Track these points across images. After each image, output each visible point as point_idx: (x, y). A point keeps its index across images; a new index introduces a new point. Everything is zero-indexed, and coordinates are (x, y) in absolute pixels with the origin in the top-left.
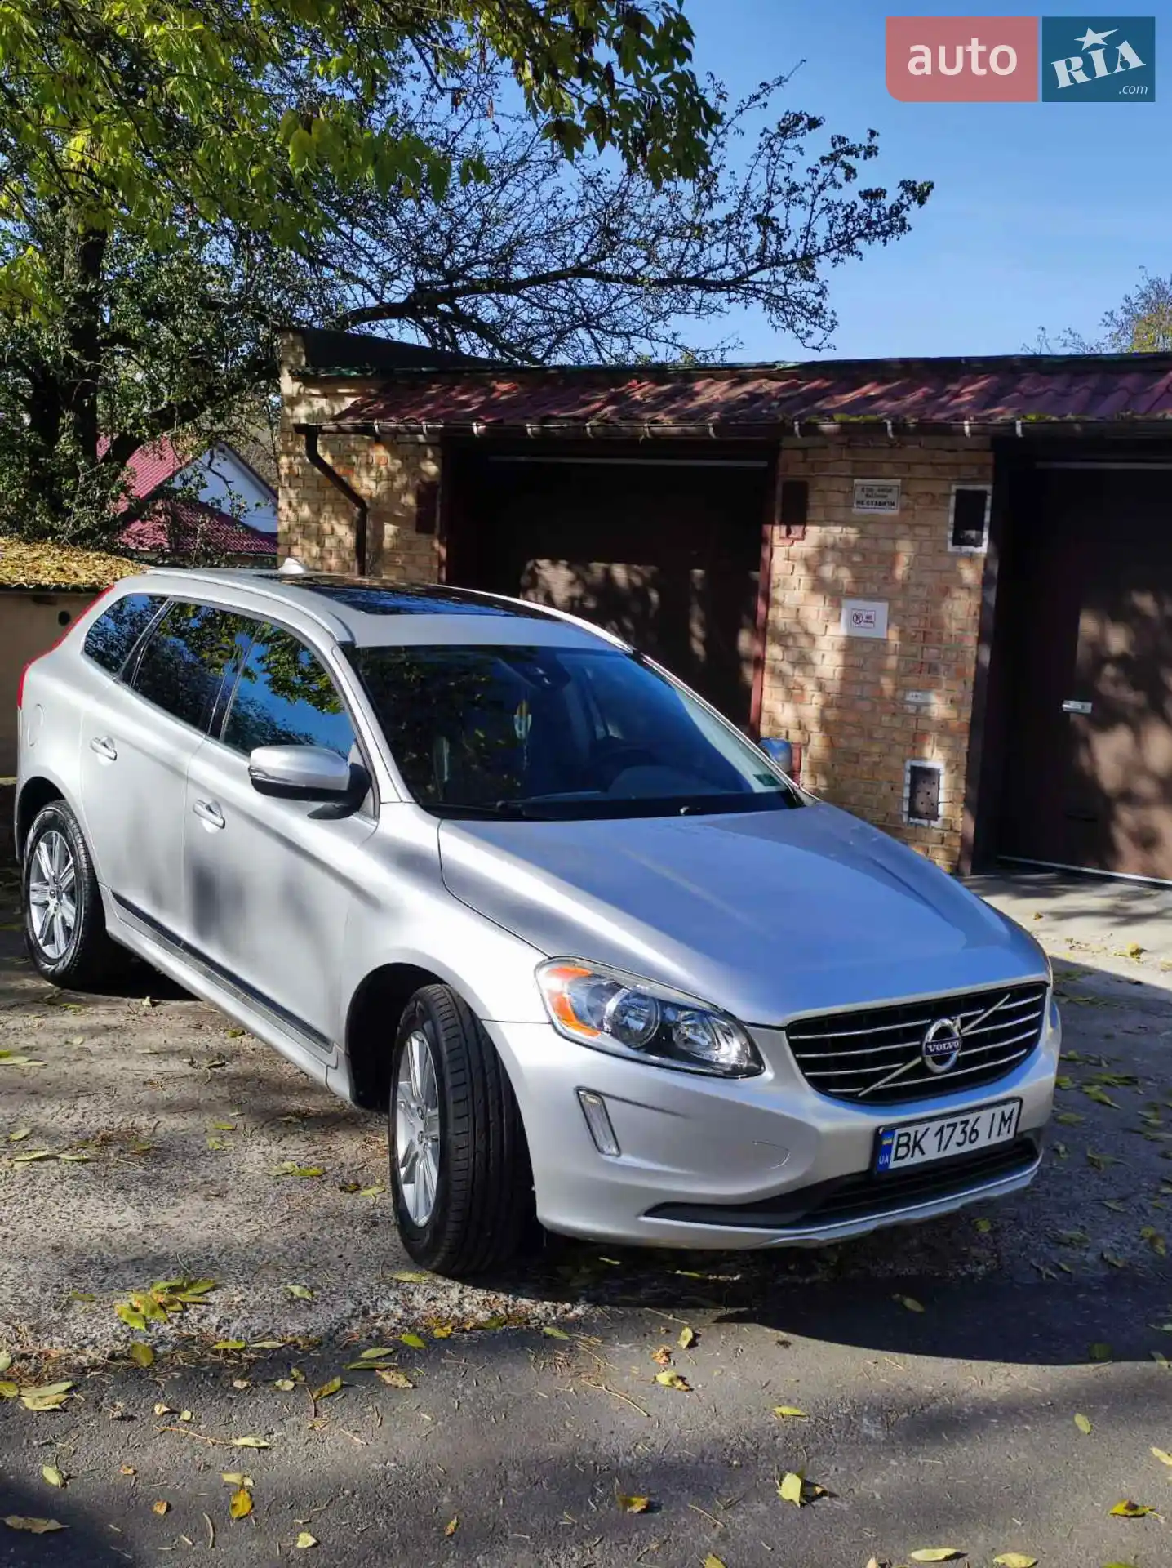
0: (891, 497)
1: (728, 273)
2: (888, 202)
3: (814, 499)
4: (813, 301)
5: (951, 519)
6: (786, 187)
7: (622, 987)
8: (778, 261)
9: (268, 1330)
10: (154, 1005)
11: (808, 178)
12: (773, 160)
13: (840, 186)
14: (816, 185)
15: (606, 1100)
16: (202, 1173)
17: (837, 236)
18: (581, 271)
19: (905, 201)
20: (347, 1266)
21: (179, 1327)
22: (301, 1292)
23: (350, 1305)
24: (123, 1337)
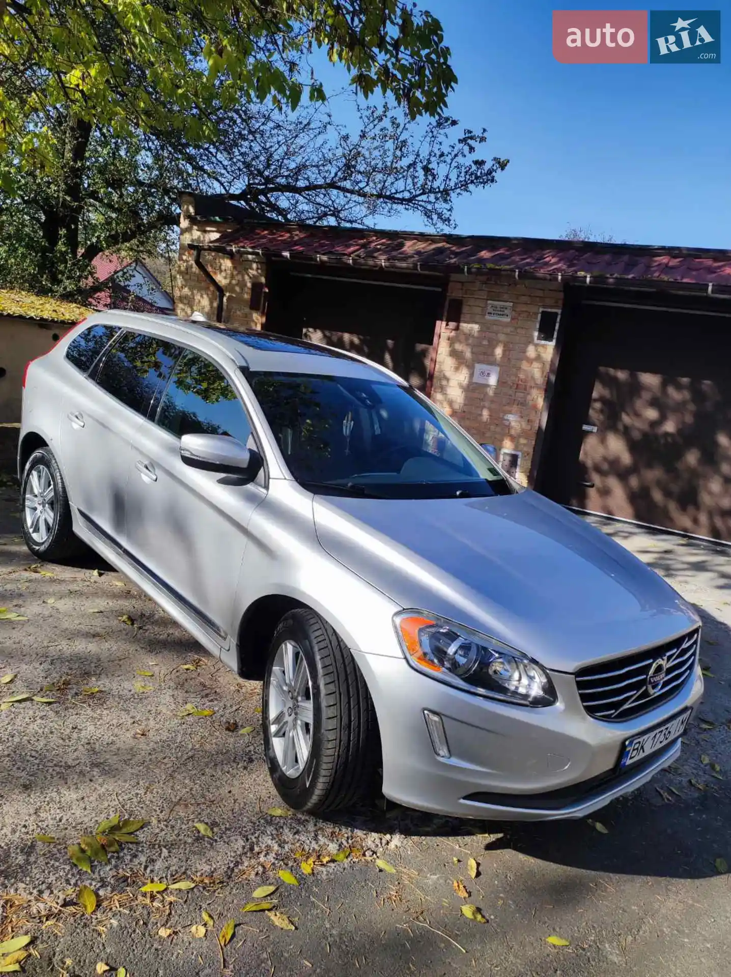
0: (506, 312)
1: (407, 195)
2: (487, 167)
3: (465, 309)
4: (446, 214)
5: (538, 326)
6: (438, 153)
7: (459, 636)
8: (432, 191)
9: (183, 869)
10: (100, 575)
11: (450, 150)
12: (433, 139)
13: (465, 156)
14: (453, 154)
15: (443, 717)
16: (132, 714)
17: (461, 181)
18: (333, 185)
19: (495, 168)
20: (235, 801)
21: (116, 867)
22: (206, 830)
23: (241, 843)
24: (73, 881)
